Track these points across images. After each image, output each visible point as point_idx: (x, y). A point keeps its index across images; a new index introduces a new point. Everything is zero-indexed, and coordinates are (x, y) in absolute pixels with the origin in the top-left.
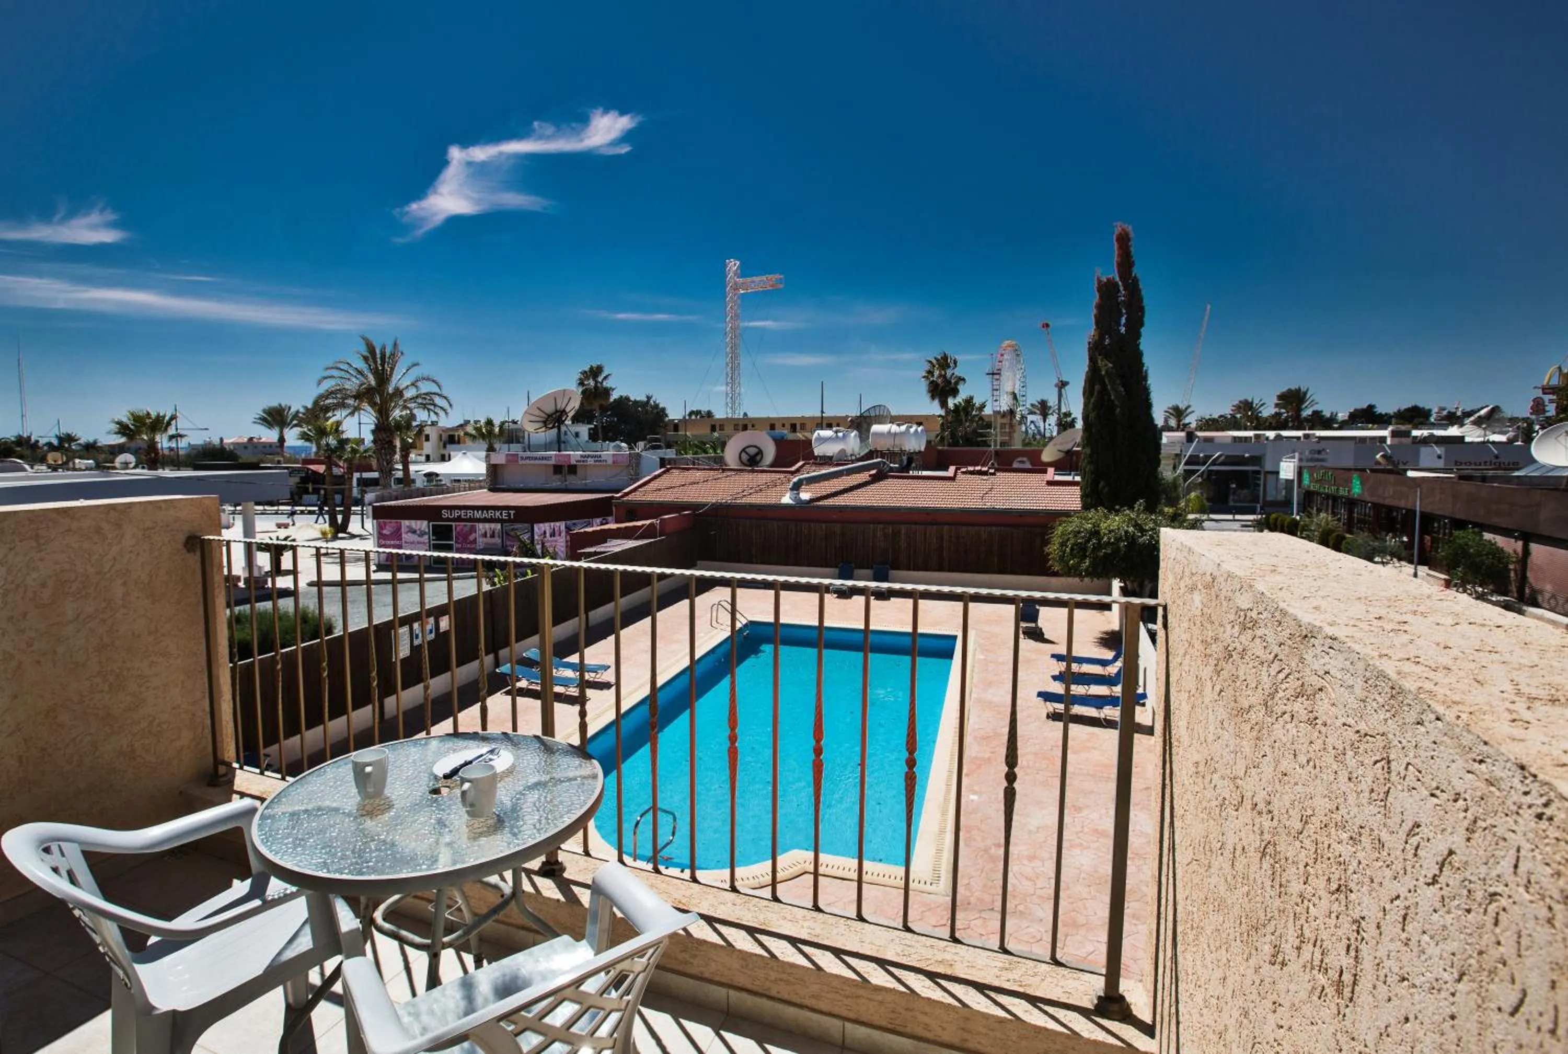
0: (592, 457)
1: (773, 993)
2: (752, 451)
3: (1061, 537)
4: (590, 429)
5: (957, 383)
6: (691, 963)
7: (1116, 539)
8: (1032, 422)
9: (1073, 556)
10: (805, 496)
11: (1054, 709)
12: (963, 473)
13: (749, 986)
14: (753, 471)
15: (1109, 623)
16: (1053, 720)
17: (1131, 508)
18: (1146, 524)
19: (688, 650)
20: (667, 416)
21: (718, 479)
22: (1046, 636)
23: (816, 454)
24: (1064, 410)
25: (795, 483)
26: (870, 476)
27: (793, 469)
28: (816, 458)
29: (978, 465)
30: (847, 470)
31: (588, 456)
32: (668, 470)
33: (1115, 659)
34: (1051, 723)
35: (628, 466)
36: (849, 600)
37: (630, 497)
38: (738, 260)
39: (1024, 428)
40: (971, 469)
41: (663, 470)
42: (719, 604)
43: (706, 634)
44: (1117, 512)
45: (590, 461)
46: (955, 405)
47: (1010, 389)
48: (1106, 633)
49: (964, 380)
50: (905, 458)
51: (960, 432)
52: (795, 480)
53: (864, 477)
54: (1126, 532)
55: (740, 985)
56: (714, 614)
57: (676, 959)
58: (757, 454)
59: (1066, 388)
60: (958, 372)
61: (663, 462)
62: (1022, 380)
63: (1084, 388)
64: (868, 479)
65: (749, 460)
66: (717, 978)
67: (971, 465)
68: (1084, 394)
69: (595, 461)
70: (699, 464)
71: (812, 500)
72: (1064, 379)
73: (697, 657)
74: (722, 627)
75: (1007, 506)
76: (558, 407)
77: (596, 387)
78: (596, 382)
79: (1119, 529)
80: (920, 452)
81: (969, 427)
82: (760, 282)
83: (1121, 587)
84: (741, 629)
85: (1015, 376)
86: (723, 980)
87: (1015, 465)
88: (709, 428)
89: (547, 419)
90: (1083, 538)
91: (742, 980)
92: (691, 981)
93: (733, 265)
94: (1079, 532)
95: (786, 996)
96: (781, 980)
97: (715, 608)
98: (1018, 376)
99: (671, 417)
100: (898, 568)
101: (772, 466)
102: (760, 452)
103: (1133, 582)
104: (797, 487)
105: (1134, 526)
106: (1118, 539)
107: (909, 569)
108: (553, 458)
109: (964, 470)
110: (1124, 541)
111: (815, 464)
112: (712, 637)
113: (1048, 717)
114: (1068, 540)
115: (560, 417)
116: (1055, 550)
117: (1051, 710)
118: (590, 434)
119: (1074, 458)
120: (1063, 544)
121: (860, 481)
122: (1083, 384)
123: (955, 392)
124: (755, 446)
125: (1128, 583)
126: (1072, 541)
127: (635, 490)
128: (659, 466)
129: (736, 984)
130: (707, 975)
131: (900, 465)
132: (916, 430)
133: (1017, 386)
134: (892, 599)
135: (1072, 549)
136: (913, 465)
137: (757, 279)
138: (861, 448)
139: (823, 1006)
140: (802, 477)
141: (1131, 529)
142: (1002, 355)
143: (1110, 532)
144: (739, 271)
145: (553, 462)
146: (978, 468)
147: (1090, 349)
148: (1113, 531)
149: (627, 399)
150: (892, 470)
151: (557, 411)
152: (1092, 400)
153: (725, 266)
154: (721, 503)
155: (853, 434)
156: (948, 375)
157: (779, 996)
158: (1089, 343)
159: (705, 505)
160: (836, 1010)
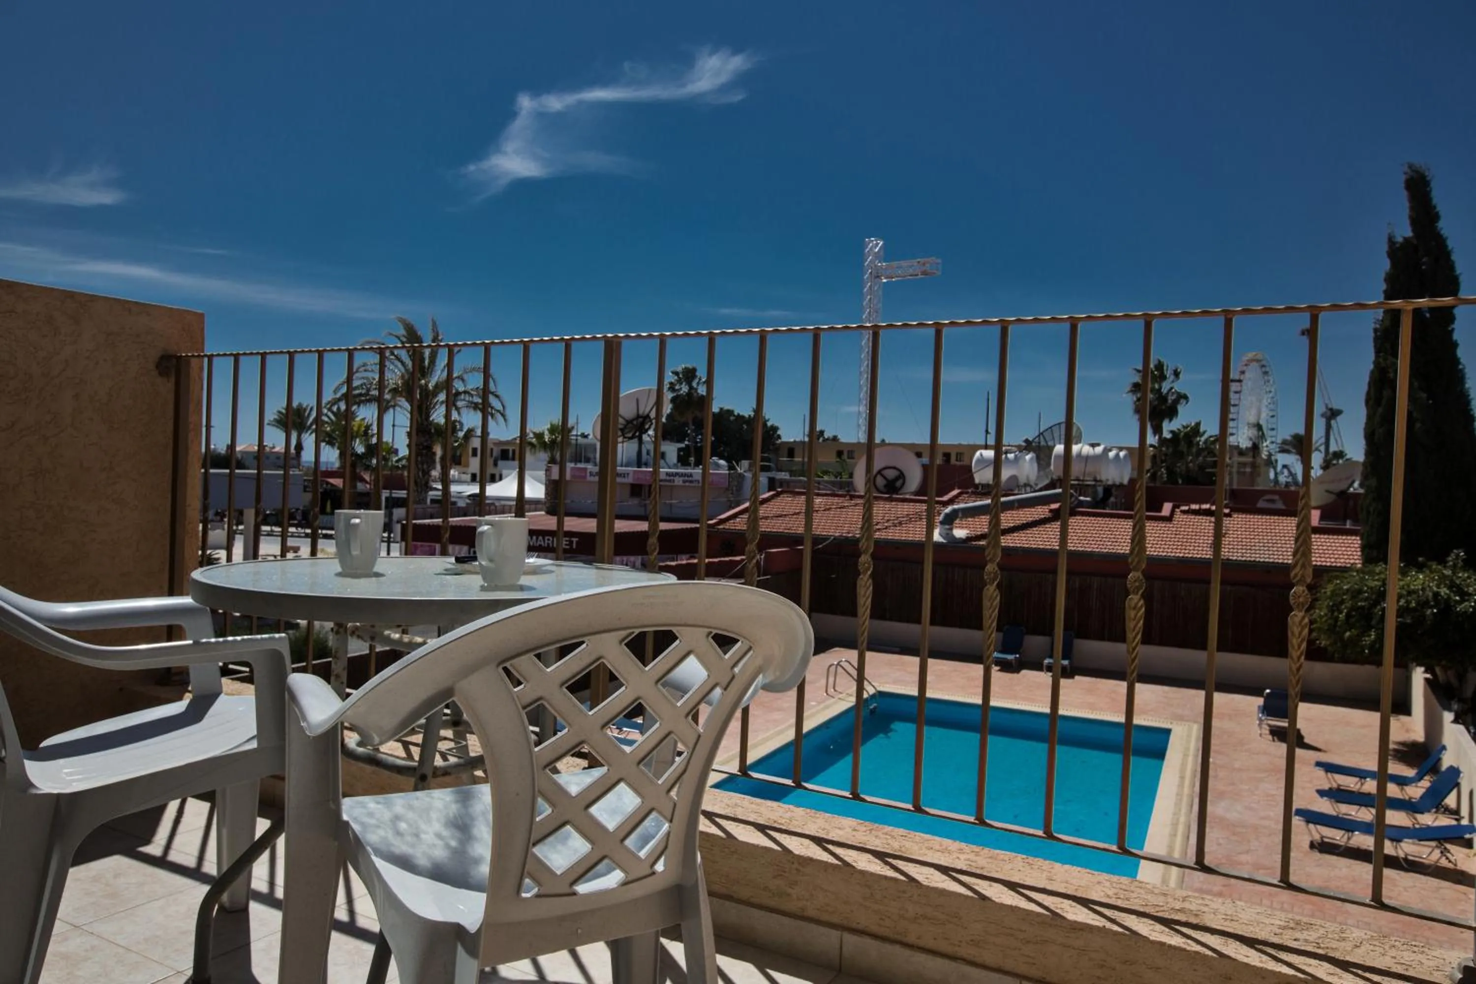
0: (682, 475)
1: (911, 939)
2: (891, 474)
3: (1330, 598)
4: (680, 450)
5: (1176, 402)
6: (789, 895)
7: (1418, 603)
8: (1285, 466)
9: (1349, 624)
10: (960, 533)
11: (1322, 837)
12: (1184, 512)
13: (874, 929)
14: (891, 500)
15: (1407, 731)
16: (1321, 851)
17: (1442, 562)
18: (1468, 586)
19: (793, 720)
20: (779, 437)
21: (843, 507)
22: (1306, 740)
23: (977, 481)
24: (1333, 448)
25: (947, 515)
26: (1051, 511)
27: (945, 498)
28: (976, 486)
29: (1206, 503)
30: (1019, 501)
31: (677, 474)
32: (778, 495)
33: (1420, 777)
34: (1317, 855)
35: (727, 489)
36: (1015, 675)
37: (727, 526)
38: (882, 238)
39: (1272, 475)
40: (1194, 507)
41: (772, 493)
42: (838, 664)
43: (819, 703)
44: (1420, 568)
45: (678, 481)
46: (1172, 432)
47: (1252, 419)
48: (1403, 744)
49: (1185, 397)
50: (1100, 490)
51: (1180, 467)
52: (948, 509)
53: (1041, 512)
54: (1436, 595)
55: (860, 927)
56: (831, 680)
57: (766, 889)
58: (897, 479)
59: (1339, 418)
60: (1179, 387)
61: (772, 484)
62: (1272, 406)
63: (1368, 393)
64: (1048, 514)
65: (885, 486)
66: (825, 917)
67: (1195, 503)
68: (1367, 402)
69: (684, 482)
70: (819, 489)
71: (969, 539)
72: (1335, 406)
73: (805, 729)
74: (840, 696)
75: (1249, 557)
76: (641, 412)
77: (689, 394)
78: (691, 388)
79: (1423, 589)
80: (1121, 486)
81: (1191, 462)
82: (908, 267)
83: (1426, 680)
84: (867, 699)
85: (1260, 401)
86: (835, 919)
87: (1261, 504)
88: (834, 455)
89: (625, 427)
90: (1366, 599)
91: (863, 920)
92: (786, 920)
93: (875, 245)
94: (1360, 592)
95: (931, 944)
96: (925, 917)
97: (833, 669)
98: (1265, 402)
99: (784, 439)
100: (1086, 637)
101: (917, 493)
102: (901, 476)
103: (1445, 669)
104: (949, 520)
105: (1450, 588)
106: (1425, 604)
107: (1102, 639)
108: (631, 475)
109: (1185, 508)
110: (1432, 607)
111: (973, 493)
112: (827, 707)
113: (1312, 846)
114: (1343, 602)
115: (643, 424)
116: (1321, 617)
117: (1317, 837)
118: (679, 456)
119: (1351, 503)
120: (1335, 608)
121: (1037, 517)
122: (1365, 388)
123: (1172, 413)
124: (894, 468)
125: (1438, 670)
126: (1349, 604)
127: (735, 516)
128: (767, 490)
129: (854, 925)
130: (811, 913)
131: (1094, 498)
132: (1117, 455)
133: (1264, 415)
134: (1077, 677)
135: (1348, 616)
136: (1112, 499)
137: (904, 263)
138: (1038, 477)
139: (988, 958)
140: (956, 507)
141: (1444, 591)
142: (1243, 372)
143: (1410, 593)
144: (882, 253)
145: (630, 480)
146: (1206, 506)
147: (1376, 339)
148: (1414, 592)
149: (730, 412)
150: (1081, 504)
151: (638, 416)
152: (1380, 410)
153: (863, 246)
154: (847, 538)
155: (1028, 457)
156: (1164, 390)
157: (921, 943)
158: (1376, 330)
159: (825, 538)
160: (1009, 965)
